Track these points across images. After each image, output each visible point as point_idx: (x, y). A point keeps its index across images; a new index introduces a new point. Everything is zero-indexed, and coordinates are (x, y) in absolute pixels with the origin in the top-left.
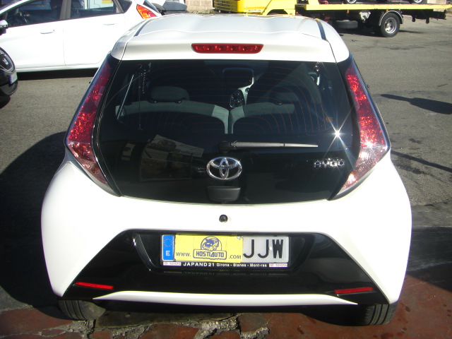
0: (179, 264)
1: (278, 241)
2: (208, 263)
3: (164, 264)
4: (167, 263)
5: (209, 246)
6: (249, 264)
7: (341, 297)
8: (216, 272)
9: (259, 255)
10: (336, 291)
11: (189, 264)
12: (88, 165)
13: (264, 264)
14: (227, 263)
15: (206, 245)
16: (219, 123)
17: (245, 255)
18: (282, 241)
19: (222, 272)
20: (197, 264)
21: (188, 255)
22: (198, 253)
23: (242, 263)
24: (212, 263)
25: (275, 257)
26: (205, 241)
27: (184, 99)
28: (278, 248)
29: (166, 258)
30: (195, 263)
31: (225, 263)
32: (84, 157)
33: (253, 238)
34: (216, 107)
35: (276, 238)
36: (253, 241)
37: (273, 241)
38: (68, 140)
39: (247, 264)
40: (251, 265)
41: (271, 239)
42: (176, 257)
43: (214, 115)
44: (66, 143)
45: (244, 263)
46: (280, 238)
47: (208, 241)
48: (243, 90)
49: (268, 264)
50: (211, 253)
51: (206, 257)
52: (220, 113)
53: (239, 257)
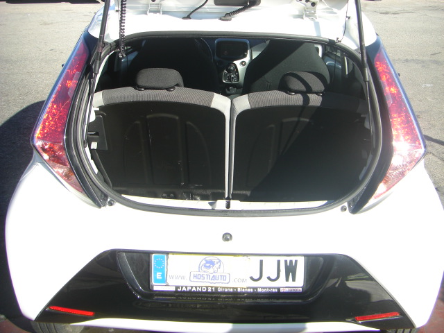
0: (173, 289)
1: (291, 262)
2: (207, 287)
3: (155, 288)
4: (157, 287)
5: (209, 267)
6: (256, 288)
7: (363, 324)
8: (216, 298)
9: (269, 278)
10: (357, 317)
11: (184, 289)
12: (61, 170)
13: (275, 288)
14: (230, 288)
15: (205, 266)
16: (219, 115)
17: (252, 278)
18: (296, 261)
19: (225, 298)
20: (194, 289)
21: (183, 278)
22: (195, 276)
23: (248, 288)
24: (212, 287)
25: (287, 280)
26: (204, 262)
27: (177, 85)
28: (291, 270)
29: (157, 281)
30: (192, 287)
31: (227, 288)
32: (56, 160)
33: (261, 258)
34: (216, 95)
35: (289, 259)
36: (261, 262)
37: (286, 261)
38: (36, 139)
39: (254, 288)
40: (259, 290)
41: (282, 259)
42: (170, 281)
43: (213, 106)
44: (33, 142)
45: (250, 288)
46: (294, 259)
47: (207, 262)
48: (237, 63)
49: (279, 289)
50: (211, 276)
51: (206, 280)
52: (220, 102)
53: (244, 280)
